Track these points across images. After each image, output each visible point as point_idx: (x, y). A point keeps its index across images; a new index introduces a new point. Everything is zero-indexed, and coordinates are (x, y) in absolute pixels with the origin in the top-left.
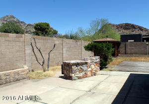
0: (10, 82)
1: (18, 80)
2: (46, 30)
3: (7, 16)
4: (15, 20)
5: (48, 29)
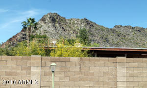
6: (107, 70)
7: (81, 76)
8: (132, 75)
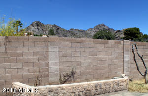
0: (109, 92)
1: (117, 91)
2: (136, 34)
3: (99, 25)
4: (106, 28)
5: (138, 33)
6: (37, 50)
7: (7, 58)
8: (65, 55)
